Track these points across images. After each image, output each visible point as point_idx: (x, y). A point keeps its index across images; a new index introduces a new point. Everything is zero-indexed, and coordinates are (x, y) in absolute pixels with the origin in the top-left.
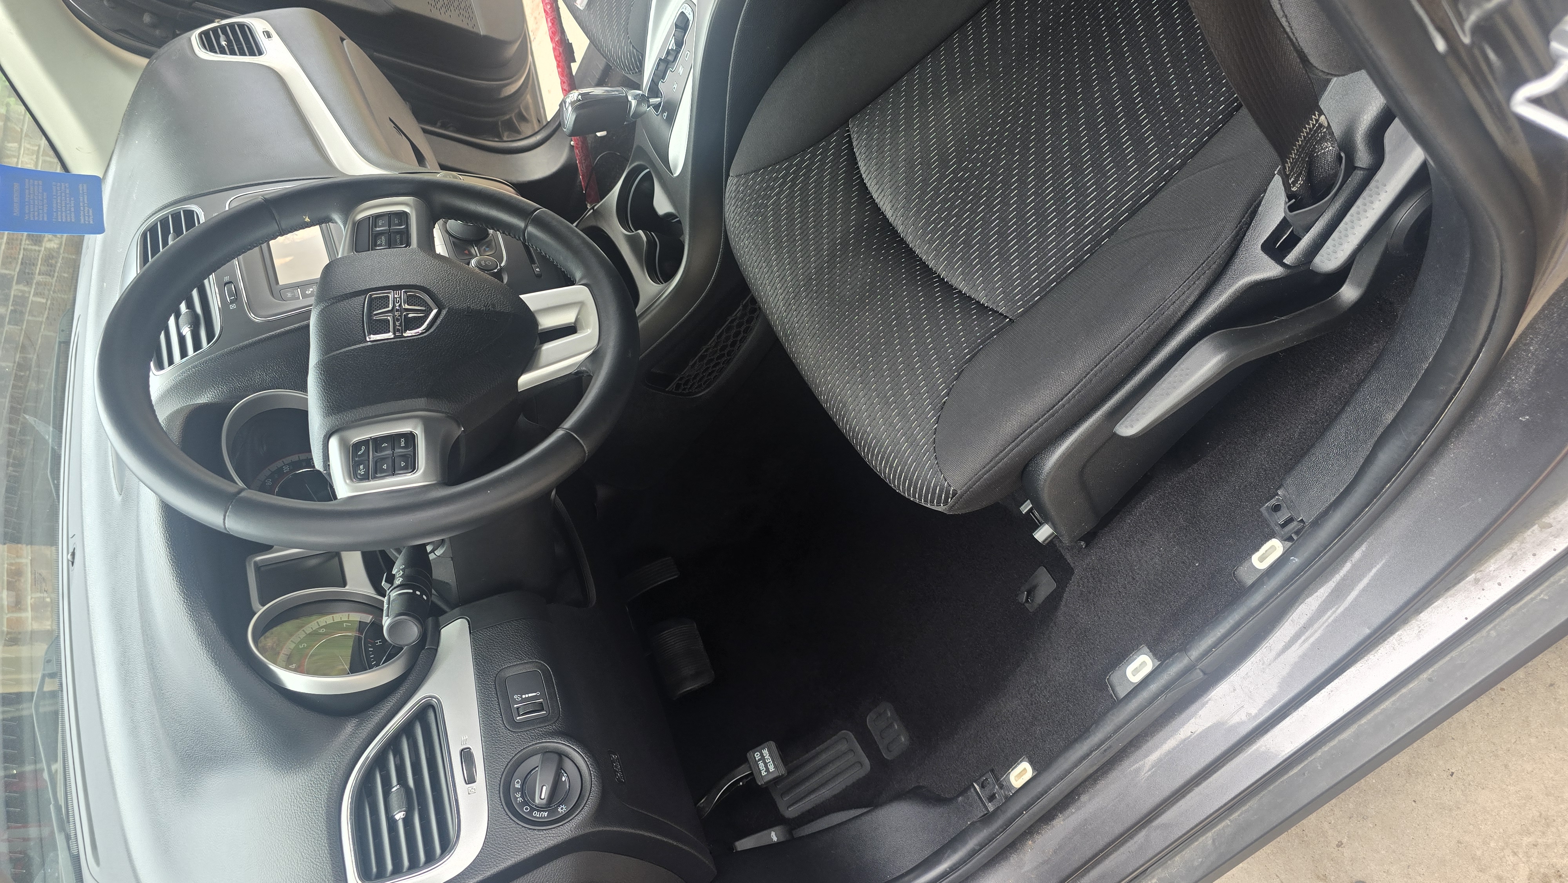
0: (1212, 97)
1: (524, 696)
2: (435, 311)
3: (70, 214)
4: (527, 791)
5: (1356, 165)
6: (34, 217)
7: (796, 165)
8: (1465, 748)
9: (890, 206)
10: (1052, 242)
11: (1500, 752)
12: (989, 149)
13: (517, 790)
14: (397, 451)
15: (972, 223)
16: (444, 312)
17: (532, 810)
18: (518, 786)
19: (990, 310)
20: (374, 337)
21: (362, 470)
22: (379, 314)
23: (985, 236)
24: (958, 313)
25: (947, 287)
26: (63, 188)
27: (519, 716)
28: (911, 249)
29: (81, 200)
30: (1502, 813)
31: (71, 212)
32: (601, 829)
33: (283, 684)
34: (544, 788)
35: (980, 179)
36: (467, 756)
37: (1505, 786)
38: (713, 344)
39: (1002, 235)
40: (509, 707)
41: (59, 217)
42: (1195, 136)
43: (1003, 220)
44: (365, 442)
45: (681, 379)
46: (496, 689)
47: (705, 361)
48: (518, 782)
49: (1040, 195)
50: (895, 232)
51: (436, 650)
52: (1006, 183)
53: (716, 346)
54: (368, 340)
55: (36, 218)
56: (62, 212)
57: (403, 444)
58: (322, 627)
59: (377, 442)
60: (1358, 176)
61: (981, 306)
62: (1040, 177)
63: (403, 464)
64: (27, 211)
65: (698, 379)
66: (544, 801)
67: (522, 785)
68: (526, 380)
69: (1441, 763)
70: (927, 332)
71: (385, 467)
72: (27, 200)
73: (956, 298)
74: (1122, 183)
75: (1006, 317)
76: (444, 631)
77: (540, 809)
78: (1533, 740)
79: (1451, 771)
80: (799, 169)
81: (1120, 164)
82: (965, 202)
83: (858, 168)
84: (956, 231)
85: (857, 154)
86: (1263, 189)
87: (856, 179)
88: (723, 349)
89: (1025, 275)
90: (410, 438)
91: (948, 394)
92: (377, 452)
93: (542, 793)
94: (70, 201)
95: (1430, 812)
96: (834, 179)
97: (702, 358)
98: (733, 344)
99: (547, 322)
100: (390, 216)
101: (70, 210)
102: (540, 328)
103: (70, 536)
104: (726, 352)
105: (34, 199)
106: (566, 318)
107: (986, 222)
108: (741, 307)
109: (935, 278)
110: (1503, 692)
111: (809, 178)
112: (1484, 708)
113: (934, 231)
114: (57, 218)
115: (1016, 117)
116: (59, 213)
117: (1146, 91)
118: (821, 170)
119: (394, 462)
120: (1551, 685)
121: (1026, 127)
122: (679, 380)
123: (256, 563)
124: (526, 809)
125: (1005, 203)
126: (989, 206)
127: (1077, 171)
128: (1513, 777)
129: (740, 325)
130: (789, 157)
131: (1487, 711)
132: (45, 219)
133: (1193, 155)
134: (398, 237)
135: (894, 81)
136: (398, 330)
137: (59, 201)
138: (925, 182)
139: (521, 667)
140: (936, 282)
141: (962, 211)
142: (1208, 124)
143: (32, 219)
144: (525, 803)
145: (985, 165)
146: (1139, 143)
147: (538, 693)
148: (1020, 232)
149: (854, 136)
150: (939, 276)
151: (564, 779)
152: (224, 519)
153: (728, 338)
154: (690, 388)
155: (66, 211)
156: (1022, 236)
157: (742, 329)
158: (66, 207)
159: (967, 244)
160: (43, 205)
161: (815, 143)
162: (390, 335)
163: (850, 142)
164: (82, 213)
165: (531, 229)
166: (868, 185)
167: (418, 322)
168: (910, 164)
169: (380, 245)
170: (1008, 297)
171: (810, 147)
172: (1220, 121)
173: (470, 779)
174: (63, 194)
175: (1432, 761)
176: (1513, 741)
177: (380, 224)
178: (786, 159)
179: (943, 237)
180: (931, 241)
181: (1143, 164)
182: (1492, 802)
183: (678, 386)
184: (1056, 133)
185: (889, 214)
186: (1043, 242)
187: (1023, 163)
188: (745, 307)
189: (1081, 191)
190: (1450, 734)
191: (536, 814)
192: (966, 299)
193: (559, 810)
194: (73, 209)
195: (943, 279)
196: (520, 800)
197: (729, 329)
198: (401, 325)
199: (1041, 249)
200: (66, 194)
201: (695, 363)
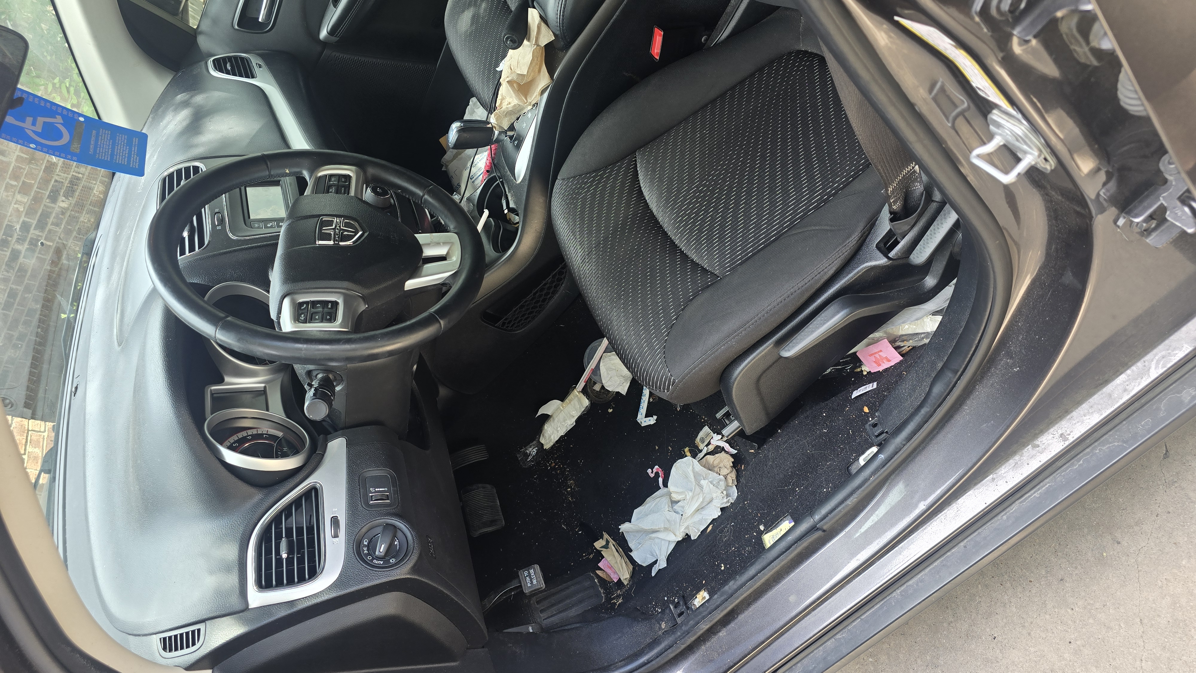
0: (857, 154)
1: (376, 490)
2: (360, 233)
3: (125, 158)
4: (372, 546)
5: (933, 199)
6: (102, 156)
7: (600, 175)
8: (1004, 620)
9: (655, 204)
10: (752, 233)
11: (1026, 624)
12: (720, 174)
13: (365, 546)
14: (326, 309)
15: (705, 217)
16: (366, 234)
17: (373, 559)
18: (366, 543)
19: (709, 272)
20: (321, 242)
21: (302, 317)
22: (326, 230)
23: (711, 227)
24: (689, 272)
25: (685, 257)
26: (123, 138)
27: (372, 501)
28: (666, 232)
29: (133, 150)
30: (1024, 666)
31: (125, 157)
32: (416, 577)
33: (224, 459)
34: (383, 545)
35: (713, 192)
36: (335, 521)
37: (1028, 648)
38: (530, 298)
39: (722, 227)
40: (366, 495)
41: (118, 159)
42: (845, 177)
43: (724, 218)
44: (307, 303)
45: (506, 320)
46: (359, 482)
47: (524, 309)
48: (366, 541)
49: (748, 204)
50: (657, 222)
51: (323, 455)
52: (728, 195)
53: (532, 300)
54: (317, 243)
55: (103, 158)
56: (119, 156)
57: (330, 306)
58: (250, 435)
59: (314, 303)
60: (934, 206)
61: (704, 270)
62: (749, 193)
63: (328, 317)
64: (98, 152)
65: (518, 320)
66: (383, 554)
67: (369, 543)
68: (411, 284)
69: (988, 630)
70: (668, 281)
71: (317, 317)
72: (99, 144)
73: (689, 263)
74: (798, 201)
75: (718, 277)
76: (330, 445)
77: (378, 558)
78: (1048, 617)
79: (994, 636)
80: (602, 178)
81: (798, 189)
82: (701, 205)
83: (639, 180)
84: (694, 223)
85: (639, 172)
86: (879, 211)
87: (637, 187)
88: (537, 302)
89: (733, 250)
90: (335, 304)
91: (676, 319)
92: (313, 308)
93: (381, 549)
94: (126, 149)
95: (979, 664)
96: (623, 184)
97: (522, 307)
98: (544, 300)
99: (428, 252)
100: (340, 176)
101: (125, 156)
102: (424, 255)
103: (75, 377)
104: (538, 305)
105: (103, 144)
106: (441, 251)
107: (713, 219)
108: (551, 276)
109: (678, 250)
110: (1031, 583)
111: (607, 184)
112: (1019, 594)
113: (681, 221)
114: (116, 160)
115: (738, 157)
116: (118, 156)
117: (819, 147)
118: (616, 179)
119: (323, 315)
120: (1061, 580)
121: (744, 163)
122: (504, 320)
123: (211, 390)
124: (369, 558)
125: (726, 208)
126: (716, 208)
127: (772, 190)
128: (1033, 641)
129: (549, 288)
130: (596, 170)
131: (1020, 596)
132: (109, 159)
133: (842, 189)
134: (343, 189)
135: (668, 131)
136: (337, 240)
137: (119, 148)
138: (679, 191)
139: (377, 472)
140: (678, 253)
141: (699, 211)
142: (853, 170)
143: (100, 158)
144: (369, 554)
145: (716, 183)
146: (811, 178)
147: (386, 489)
148: (734, 226)
149: (638, 161)
150: (681, 249)
151: (396, 543)
152: (216, 331)
153: (540, 296)
154: (512, 326)
155: (122, 156)
156: (734, 228)
157: (551, 291)
158: (123, 152)
159: (700, 231)
160: (109, 149)
161: (614, 163)
162: (331, 243)
163: (636, 166)
164: (132, 159)
165: (426, 196)
166: (643, 191)
167: (349, 238)
168: (671, 180)
169: (331, 192)
170: (722, 266)
171: (610, 165)
172: (861, 170)
173: (336, 536)
174: (122, 143)
175: (983, 629)
176: (1035, 617)
177: (333, 180)
178: (594, 171)
179: (685, 226)
180: (678, 228)
181: (812, 191)
182: (1019, 658)
183: (504, 324)
184: (762, 168)
185: (654, 210)
186: (746, 233)
187: (740, 183)
188: (554, 277)
189: (773, 203)
190: (995, 611)
191: (375, 561)
192: (695, 265)
193: (391, 561)
194: (127, 156)
195: (683, 251)
196: (366, 552)
197: (542, 290)
198: (339, 237)
199: (745, 237)
200: (124, 143)
201: (517, 309)
